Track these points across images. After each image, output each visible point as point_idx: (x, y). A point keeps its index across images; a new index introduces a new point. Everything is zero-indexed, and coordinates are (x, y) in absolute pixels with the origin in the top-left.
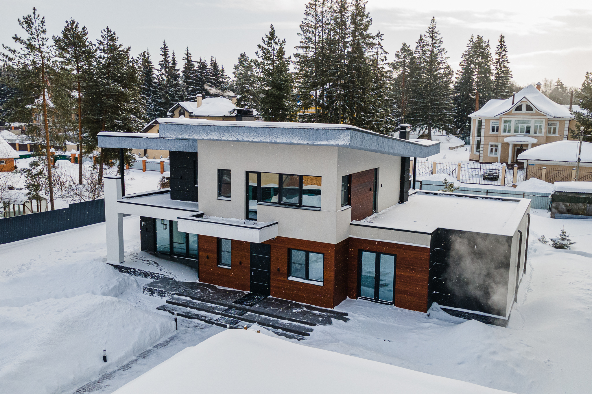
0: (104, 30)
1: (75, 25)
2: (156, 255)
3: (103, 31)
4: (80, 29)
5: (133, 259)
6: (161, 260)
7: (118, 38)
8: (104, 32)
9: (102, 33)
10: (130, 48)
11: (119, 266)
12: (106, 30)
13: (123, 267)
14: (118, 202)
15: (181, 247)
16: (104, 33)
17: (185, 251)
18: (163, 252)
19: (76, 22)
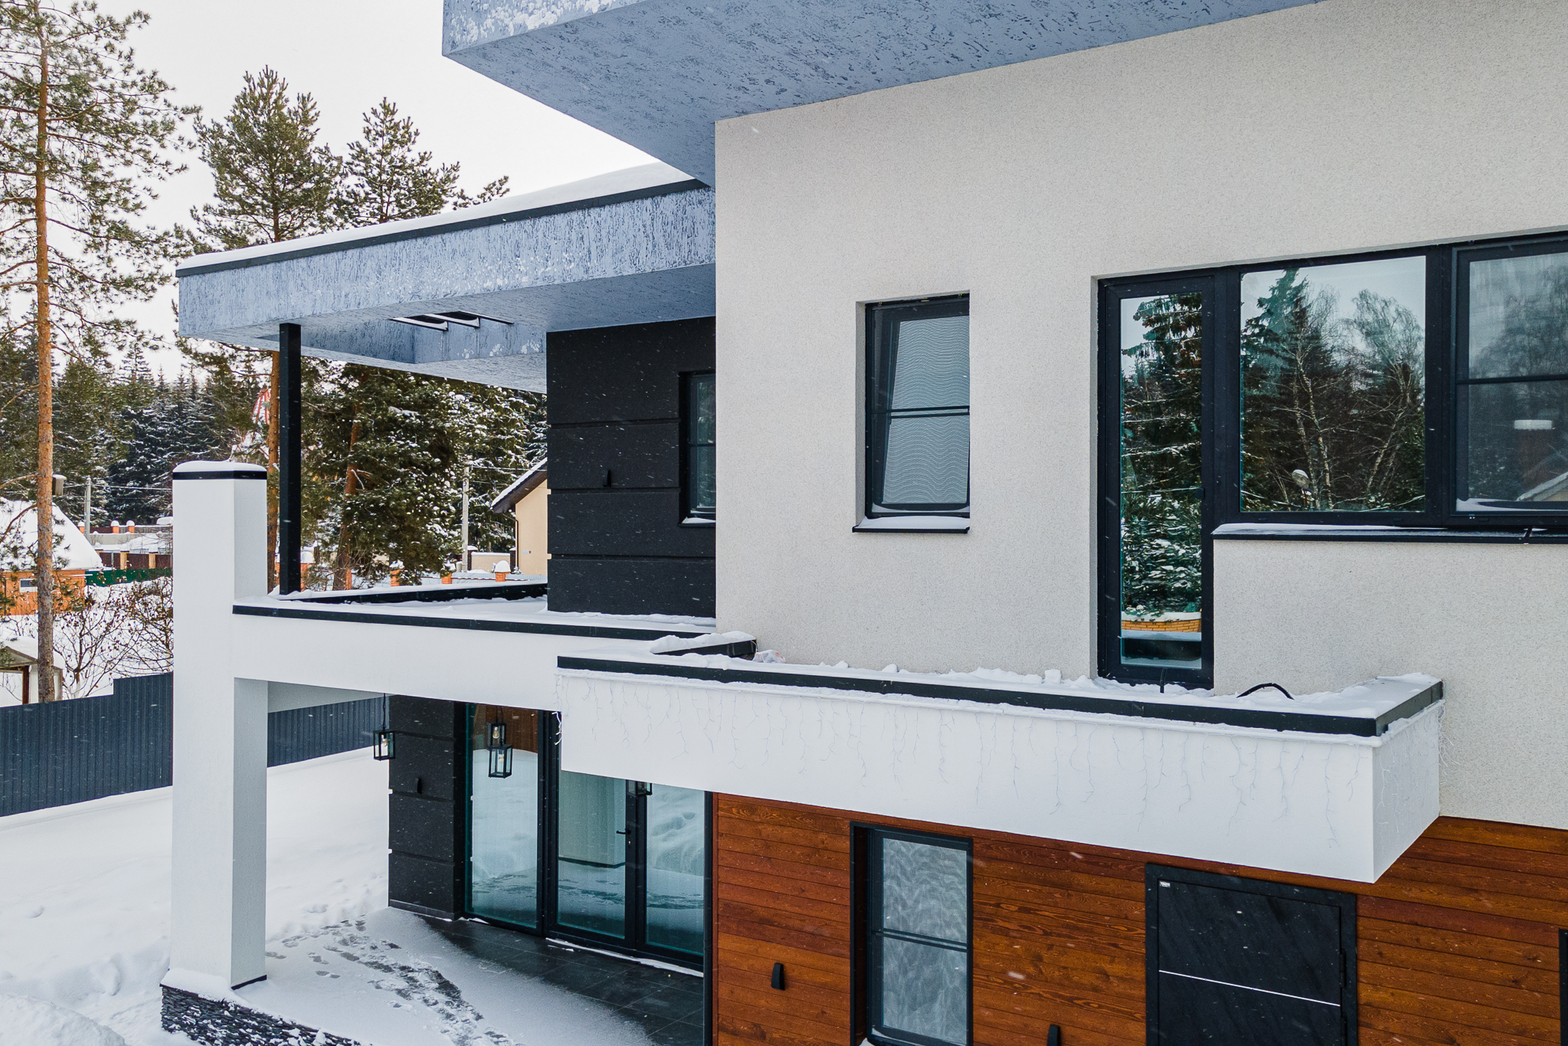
0: (375, 112)
1: (276, 88)
2: (461, 939)
3: (369, 115)
4: (293, 104)
5: (325, 955)
6: (481, 967)
7: (417, 134)
8: (372, 116)
9: (367, 121)
10: (455, 168)
11: (222, 1005)
12: (380, 110)
13: (246, 1013)
14: (238, 610)
15: (600, 888)
16: (374, 119)
17: (618, 910)
18: (502, 912)
19: (280, 80)
